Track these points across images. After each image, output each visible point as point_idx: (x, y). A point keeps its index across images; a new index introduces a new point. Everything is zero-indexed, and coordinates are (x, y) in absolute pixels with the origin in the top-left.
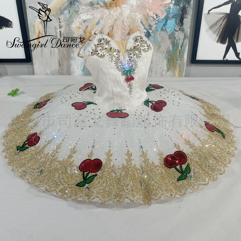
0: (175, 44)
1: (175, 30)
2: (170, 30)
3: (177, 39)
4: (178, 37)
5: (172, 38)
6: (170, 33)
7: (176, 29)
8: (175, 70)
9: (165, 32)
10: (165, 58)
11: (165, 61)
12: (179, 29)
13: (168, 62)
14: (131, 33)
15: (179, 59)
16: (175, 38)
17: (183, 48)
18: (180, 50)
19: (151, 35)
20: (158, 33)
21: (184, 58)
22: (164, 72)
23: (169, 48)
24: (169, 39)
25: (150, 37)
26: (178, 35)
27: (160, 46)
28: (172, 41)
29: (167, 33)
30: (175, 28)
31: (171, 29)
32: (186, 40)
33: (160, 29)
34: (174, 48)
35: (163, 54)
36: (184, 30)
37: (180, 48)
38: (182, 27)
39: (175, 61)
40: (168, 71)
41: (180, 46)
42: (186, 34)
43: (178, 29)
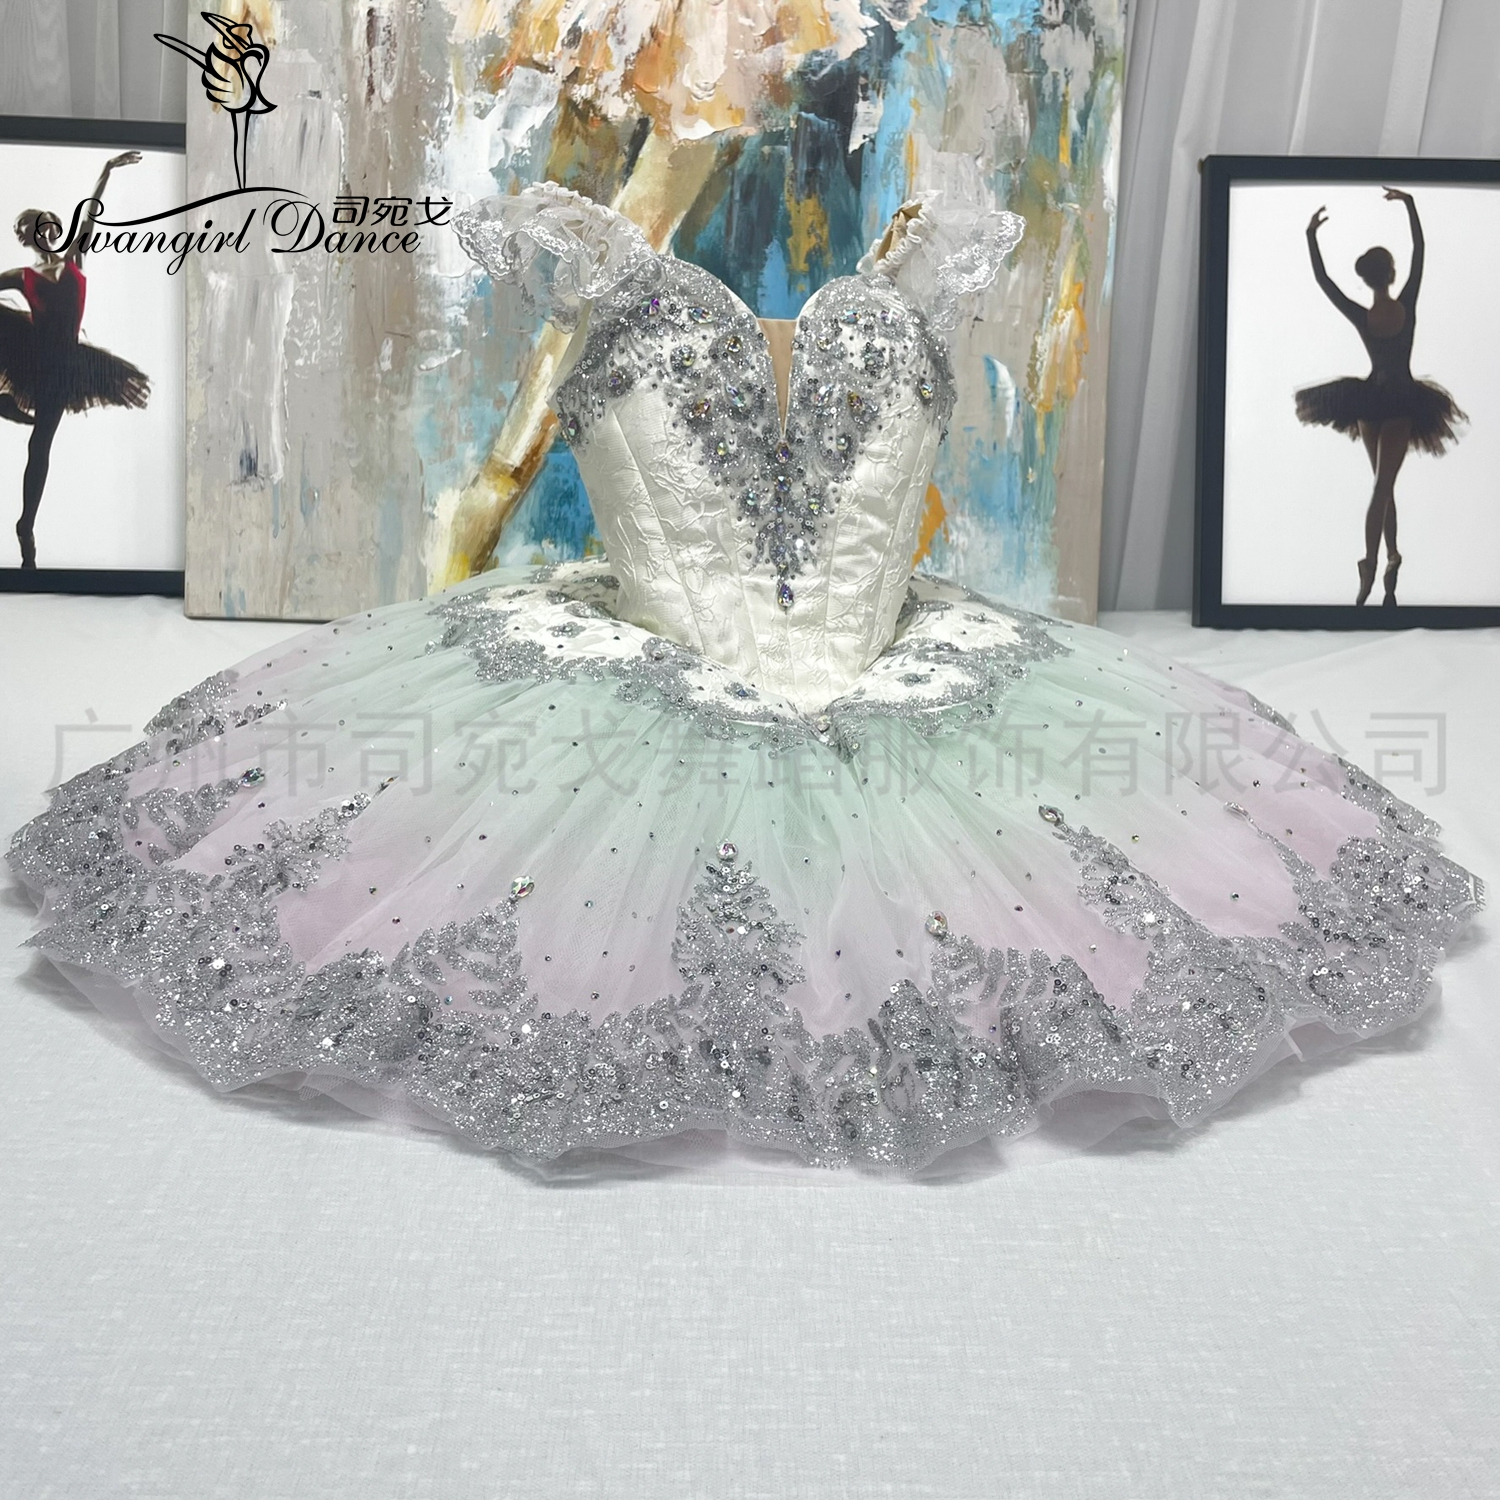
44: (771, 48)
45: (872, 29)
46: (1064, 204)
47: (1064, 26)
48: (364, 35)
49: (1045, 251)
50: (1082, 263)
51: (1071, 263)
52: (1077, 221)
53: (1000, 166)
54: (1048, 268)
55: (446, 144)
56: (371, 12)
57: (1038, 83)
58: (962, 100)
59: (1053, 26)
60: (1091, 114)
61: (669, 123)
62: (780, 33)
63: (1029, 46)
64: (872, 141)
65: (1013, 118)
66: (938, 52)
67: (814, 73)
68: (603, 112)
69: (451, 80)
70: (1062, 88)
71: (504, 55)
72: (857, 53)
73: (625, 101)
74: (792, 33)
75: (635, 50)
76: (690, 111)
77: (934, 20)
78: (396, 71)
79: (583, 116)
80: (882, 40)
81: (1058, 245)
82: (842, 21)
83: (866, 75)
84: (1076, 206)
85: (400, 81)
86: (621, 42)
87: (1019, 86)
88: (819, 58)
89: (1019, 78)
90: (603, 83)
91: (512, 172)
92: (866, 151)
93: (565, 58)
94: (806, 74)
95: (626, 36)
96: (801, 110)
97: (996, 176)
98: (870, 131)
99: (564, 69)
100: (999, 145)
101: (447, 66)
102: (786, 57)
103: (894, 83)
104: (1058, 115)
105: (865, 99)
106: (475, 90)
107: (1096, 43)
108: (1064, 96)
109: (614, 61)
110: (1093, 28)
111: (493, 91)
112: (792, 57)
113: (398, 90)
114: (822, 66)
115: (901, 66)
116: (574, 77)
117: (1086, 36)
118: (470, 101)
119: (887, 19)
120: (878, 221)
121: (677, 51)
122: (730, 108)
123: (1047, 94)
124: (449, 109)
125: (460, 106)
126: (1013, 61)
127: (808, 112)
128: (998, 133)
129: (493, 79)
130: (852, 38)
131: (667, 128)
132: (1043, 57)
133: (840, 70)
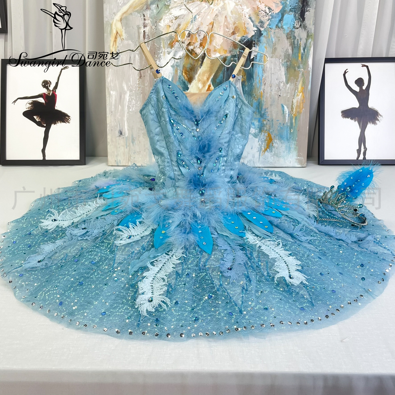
0: (295, 46)
1: (294, 27)
2: (288, 28)
3: (298, 39)
4: (299, 36)
5: (291, 37)
6: (288, 32)
7: (295, 25)
8: (297, 81)
9: (282, 30)
10: (283, 65)
11: (283, 69)
12: (300, 26)
13: (287, 69)
14: (236, 33)
15: (301, 66)
16: (295, 38)
17: (306, 50)
18: (302, 53)
19: (263, 34)
20: (273, 31)
21: (308, 65)
22: (282, 85)
23: (287, 51)
24: (287, 39)
25: (261, 37)
26: (299, 34)
27: (275, 48)
28: (292, 42)
29: (285, 31)
30: (293, 25)
31: (289, 25)
32: (310, 40)
33: (275, 26)
34: (294, 51)
35: (280, 59)
36: (306, 27)
37: (302, 51)
38: (304, 23)
39: (296, 68)
40: (287, 83)
41: (302, 48)
42: (309, 32)
43: (298, 26)
44: (233, 36)
45: (256, 30)
46: (300, 69)
47: (300, 28)
48: (143, 37)
49: (295, 80)
50: (304, 83)
51: (301, 82)
52: (303, 73)
53: (285, 61)
54: (296, 84)
55: (161, 61)
56: (144, 31)
57: (294, 41)
58: (276, 46)
59: (297, 28)
60: (306, 48)
61: (210, 54)
62: (235, 32)
63: (292, 33)
64: (256, 56)
65: (288, 50)
66: (271, 36)
67: (243, 41)
68: (196, 52)
69: (162, 46)
70: (299, 43)
71: (174, 40)
72: (252, 36)
73: (200, 49)
74: (238, 32)
75: (202, 38)
76: (215, 51)
77: (270, 28)
78: (150, 44)
79: (191, 53)
80: (258, 33)
81: (298, 78)
82: (249, 29)
83: (254, 41)
84: (302, 69)
85: (151, 47)
86: (199, 36)
87: (289, 42)
88: (244, 38)
89: (289, 41)
90: (195, 45)
91: (176, 66)
92: (255, 59)
93: (187, 40)
94: (241, 41)
95: (200, 35)
96: (240, 49)
97: (284, 63)
98: (255, 54)
99: (187, 42)
100: (285, 56)
101: (161, 43)
102: (236, 38)
103: (261, 43)
104: (298, 49)
105: (254, 47)
106: (167, 48)
107: (307, 32)
108: (300, 44)
109: (198, 40)
110: (306, 28)
111: (171, 48)
112: (238, 38)
113: (150, 49)
114: (245, 39)
115: (262, 39)
116: (189, 44)
117: (305, 30)
118: (166, 51)
119: (259, 28)
120: (257, 74)
121: (212, 37)
122: (224, 50)
123: (296, 44)
124: (162, 53)
125: (164, 52)
126: (288, 37)
127: (241, 50)
128: (285, 53)
129: (171, 45)
130: (251, 33)
131: (210, 55)
132: (295, 36)
133: (249, 40)
